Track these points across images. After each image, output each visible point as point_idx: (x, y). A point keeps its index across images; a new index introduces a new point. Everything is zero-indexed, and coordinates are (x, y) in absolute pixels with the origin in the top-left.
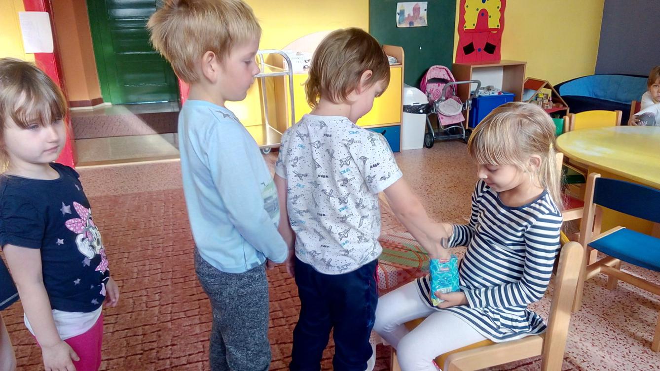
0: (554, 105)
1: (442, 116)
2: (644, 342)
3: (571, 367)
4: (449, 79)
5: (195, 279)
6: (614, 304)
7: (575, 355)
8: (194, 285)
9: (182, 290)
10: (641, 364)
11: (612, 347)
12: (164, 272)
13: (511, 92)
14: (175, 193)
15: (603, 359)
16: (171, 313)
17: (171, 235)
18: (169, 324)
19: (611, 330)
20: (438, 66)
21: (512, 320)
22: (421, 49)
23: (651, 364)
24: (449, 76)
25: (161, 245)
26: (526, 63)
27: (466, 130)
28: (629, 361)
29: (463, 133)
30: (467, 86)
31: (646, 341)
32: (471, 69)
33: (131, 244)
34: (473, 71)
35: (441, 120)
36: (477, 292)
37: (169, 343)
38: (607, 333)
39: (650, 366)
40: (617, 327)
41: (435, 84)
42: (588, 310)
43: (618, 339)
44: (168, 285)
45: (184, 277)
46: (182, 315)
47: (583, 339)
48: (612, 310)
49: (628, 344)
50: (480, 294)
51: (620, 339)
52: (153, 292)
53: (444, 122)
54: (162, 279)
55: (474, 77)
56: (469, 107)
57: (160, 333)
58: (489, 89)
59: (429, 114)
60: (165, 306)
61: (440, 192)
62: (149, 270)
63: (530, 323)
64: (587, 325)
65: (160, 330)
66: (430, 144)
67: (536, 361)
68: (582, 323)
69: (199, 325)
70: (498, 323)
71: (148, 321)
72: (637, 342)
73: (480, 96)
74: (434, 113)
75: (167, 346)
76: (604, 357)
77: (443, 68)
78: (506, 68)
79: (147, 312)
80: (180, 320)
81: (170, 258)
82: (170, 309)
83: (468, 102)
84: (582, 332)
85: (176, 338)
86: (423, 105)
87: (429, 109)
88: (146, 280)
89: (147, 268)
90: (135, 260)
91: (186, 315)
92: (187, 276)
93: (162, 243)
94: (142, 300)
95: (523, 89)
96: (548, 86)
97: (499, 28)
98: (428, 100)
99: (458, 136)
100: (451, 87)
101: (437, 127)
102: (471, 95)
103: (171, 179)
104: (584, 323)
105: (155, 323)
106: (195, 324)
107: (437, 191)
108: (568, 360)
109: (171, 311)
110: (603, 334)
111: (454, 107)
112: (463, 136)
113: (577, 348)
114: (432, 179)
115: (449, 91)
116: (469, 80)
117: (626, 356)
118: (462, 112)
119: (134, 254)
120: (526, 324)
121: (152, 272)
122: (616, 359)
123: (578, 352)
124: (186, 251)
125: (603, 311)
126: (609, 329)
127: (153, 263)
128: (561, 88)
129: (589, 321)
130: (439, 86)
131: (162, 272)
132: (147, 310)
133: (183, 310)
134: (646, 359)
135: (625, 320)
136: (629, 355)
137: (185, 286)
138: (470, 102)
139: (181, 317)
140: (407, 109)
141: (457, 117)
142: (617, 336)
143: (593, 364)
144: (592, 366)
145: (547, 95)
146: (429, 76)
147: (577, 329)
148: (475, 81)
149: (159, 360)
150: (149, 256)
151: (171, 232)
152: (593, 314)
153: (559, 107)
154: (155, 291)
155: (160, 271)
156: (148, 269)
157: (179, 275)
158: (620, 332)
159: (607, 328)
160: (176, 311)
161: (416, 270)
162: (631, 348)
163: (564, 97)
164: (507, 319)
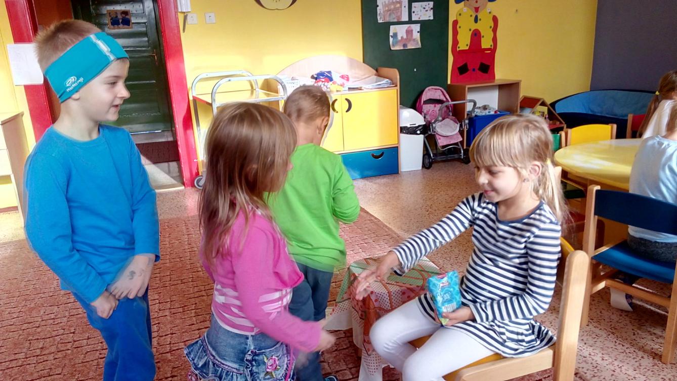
0: (551, 122)
1: (440, 137)
2: (654, 355)
4: (445, 99)
5: (194, 308)
6: (621, 318)
7: (585, 370)
9: (181, 320)
10: (652, 376)
12: (162, 303)
13: (507, 110)
14: (172, 222)
15: (613, 373)
16: (170, 344)
17: (168, 265)
18: (169, 355)
19: (619, 344)
20: (433, 87)
21: (518, 334)
22: (415, 70)
24: (445, 96)
25: (158, 275)
26: (521, 81)
27: (464, 150)
28: (641, 374)
29: (461, 153)
30: (463, 105)
31: (655, 353)
32: (467, 89)
34: (468, 91)
35: (439, 141)
37: (169, 375)
38: (615, 347)
39: (662, 378)
40: (625, 341)
41: (431, 105)
42: (595, 324)
43: (628, 353)
44: (166, 316)
45: (183, 307)
47: (593, 354)
48: (619, 324)
49: (637, 358)
50: (486, 307)
51: (630, 353)
53: (441, 142)
54: (160, 310)
55: (469, 96)
56: (466, 126)
58: (485, 108)
59: (427, 135)
60: (164, 337)
61: (440, 212)
64: (595, 340)
66: (428, 164)
67: (545, 378)
68: (590, 338)
70: (504, 337)
72: (646, 355)
73: (476, 116)
74: (431, 134)
75: (166, 378)
76: (614, 371)
77: (439, 89)
78: (502, 87)
80: (179, 350)
81: (168, 287)
82: (169, 340)
83: (465, 122)
84: (591, 346)
85: (176, 369)
86: (419, 126)
87: (426, 130)
92: (185, 306)
95: (519, 107)
96: (543, 104)
97: (492, 47)
98: (425, 121)
99: (456, 156)
100: (447, 107)
101: (435, 148)
102: (468, 114)
103: (167, 209)
104: (592, 338)
107: (437, 211)
108: (578, 376)
109: (170, 342)
110: (612, 348)
111: (451, 127)
112: (461, 156)
113: (587, 363)
114: (432, 199)
115: (445, 112)
116: (464, 100)
118: (460, 130)
120: (533, 337)
123: (588, 368)
124: (184, 280)
125: (611, 325)
126: (617, 344)
128: (557, 105)
129: (597, 335)
130: (435, 106)
131: (160, 303)
133: (183, 341)
134: (657, 372)
135: (633, 334)
136: (640, 369)
137: (184, 315)
138: (467, 121)
139: (180, 347)
140: (403, 130)
141: (455, 137)
142: (626, 350)
145: (544, 113)
146: (424, 97)
147: (585, 343)
148: (471, 101)
151: (168, 261)
152: (601, 329)
153: (555, 124)
155: (158, 302)
157: (177, 305)
158: (629, 346)
159: (616, 342)
160: (176, 342)
161: (420, 288)
162: (641, 362)
163: (561, 114)
164: (512, 332)
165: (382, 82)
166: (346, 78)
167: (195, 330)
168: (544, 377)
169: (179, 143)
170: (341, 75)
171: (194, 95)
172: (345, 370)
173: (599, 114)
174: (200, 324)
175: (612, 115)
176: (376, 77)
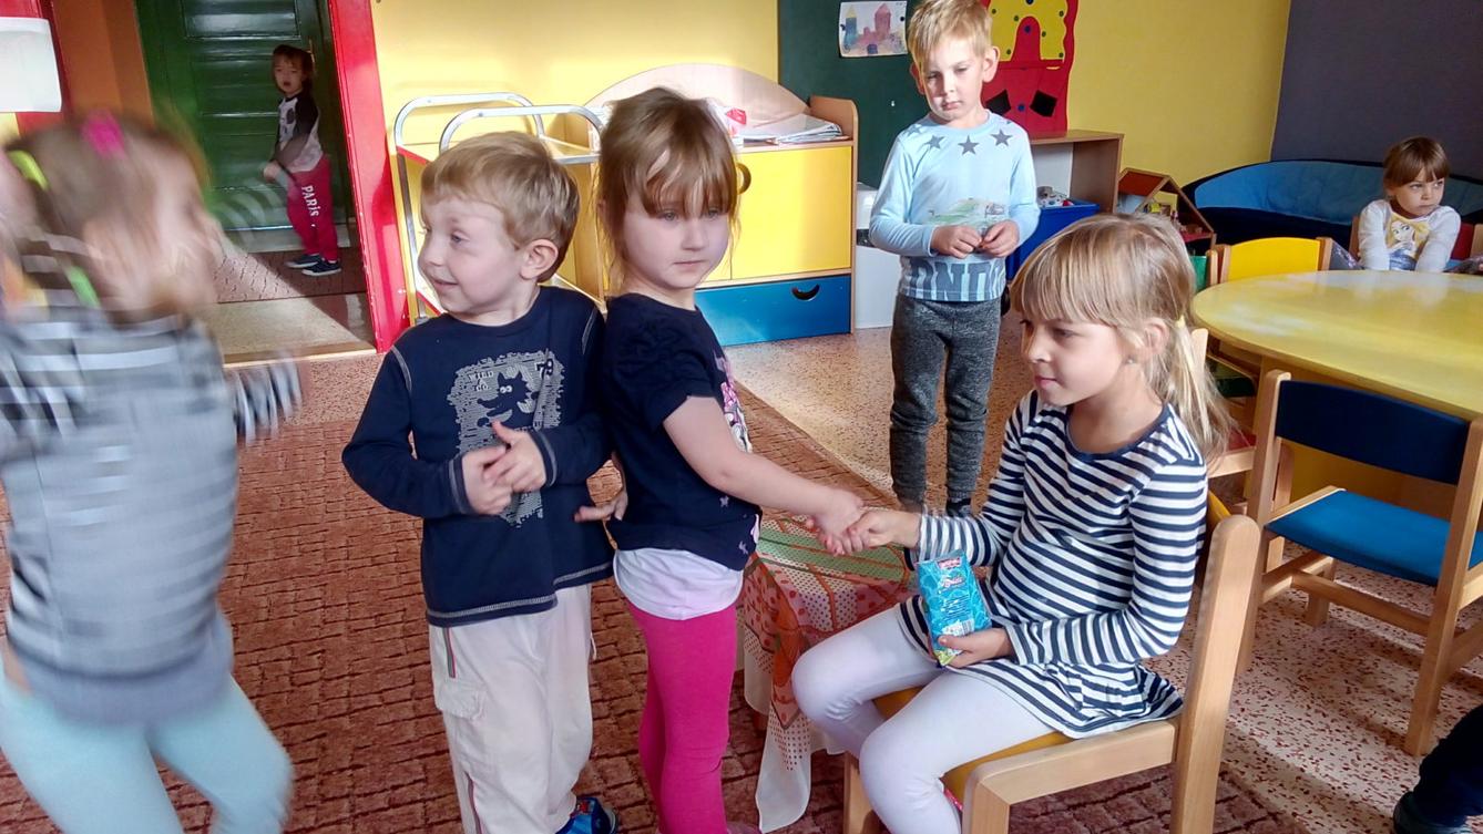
0: (1184, 227)
2: (1388, 735)
3: (1234, 792)
6: (1322, 655)
7: (1241, 766)
8: (398, 634)
9: (372, 646)
10: (1382, 782)
11: (1321, 748)
12: (330, 606)
13: (1090, 199)
15: (1300, 773)
16: (348, 696)
17: (341, 524)
18: (345, 721)
19: (1316, 711)
21: (1108, 690)
22: (893, 104)
23: (1404, 783)
25: (320, 546)
26: (1123, 136)
28: (1358, 777)
31: (1392, 733)
33: (250, 546)
36: (1035, 630)
37: (346, 764)
38: (1308, 718)
39: (1403, 786)
40: (1330, 705)
42: (1267, 669)
43: (1335, 732)
44: (339, 635)
45: (375, 616)
46: (374, 700)
47: (1257, 732)
48: (1316, 669)
49: (1353, 741)
50: (1040, 633)
51: (1337, 730)
52: (307, 649)
54: (325, 622)
57: (325, 741)
60: (336, 681)
62: (296, 602)
63: (1146, 697)
64: (1266, 702)
65: (324, 735)
67: (1158, 780)
68: (1254, 699)
69: (414, 721)
70: (1079, 697)
71: (297, 715)
72: (1373, 735)
75: (342, 770)
76: (1302, 770)
78: (1079, 148)
79: (294, 695)
80: (369, 711)
81: (343, 574)
82: (345, 688)
84: (1255, 716)
85: (361, 752)
88: (289, 624)
89: (290, 596)
90: (262, 581)
91: (382, 699)
93: (323, 542)
94: (281, 670)
95: (1116, 193)
96: (1169, 187)
97: (1063, 59)
103: (338, 399)
104: (1259, 697)
105: (313, 718)
106: (404, 720)
108: (1227, 778)
109: (349, 692)
110: (1300, 719)
113: (1246, 752)
117: (1351, 766)
119: (257, 567)
120: (1138, 698)
121: (303, 606)
122: (1329, 772)
123: (1247, 761)
124: (378, 559)
125: (1300, 671)
126: (1312, 711)
127: (304, 586)
128: (1198, 191)
129: (1269, 693)
131: (324, 607)
132: (292, 691)
133: (376, 690)
134: (1392, 773)
135: (1346, 690)
136: (1357, 765)
137: (379, 634)
139: (371, 704)
142: (1330, 723)
143: (1281, 785)
144: (1279, 790)
145: (1169, 207)
147: (1243, 710)
149: (325, 800)
150: (294, 570)
151: (341, 515)
152: (1278, 679)
153: (1195, 233)
154: (311, 647)
155: (320, 605)
156: (292, 600)
157: (363, 613)
158: (1336, 715)
159: (1309, 708)
160: (361, 692)
161: (896, 586)
162: (1361, 750)
163: (1206, 212)
164: (1096, 687)
165: (820, 130)
166: (739, 118)
167: (402, 668)
168: (1156, 778)
169: (365, 252)
170: (729, 109)
171: (400, 144)
172: (730, 757)
173: (1288, 214)
174: (414, 654)
175: (1316, 216)
176: (805, 116)
